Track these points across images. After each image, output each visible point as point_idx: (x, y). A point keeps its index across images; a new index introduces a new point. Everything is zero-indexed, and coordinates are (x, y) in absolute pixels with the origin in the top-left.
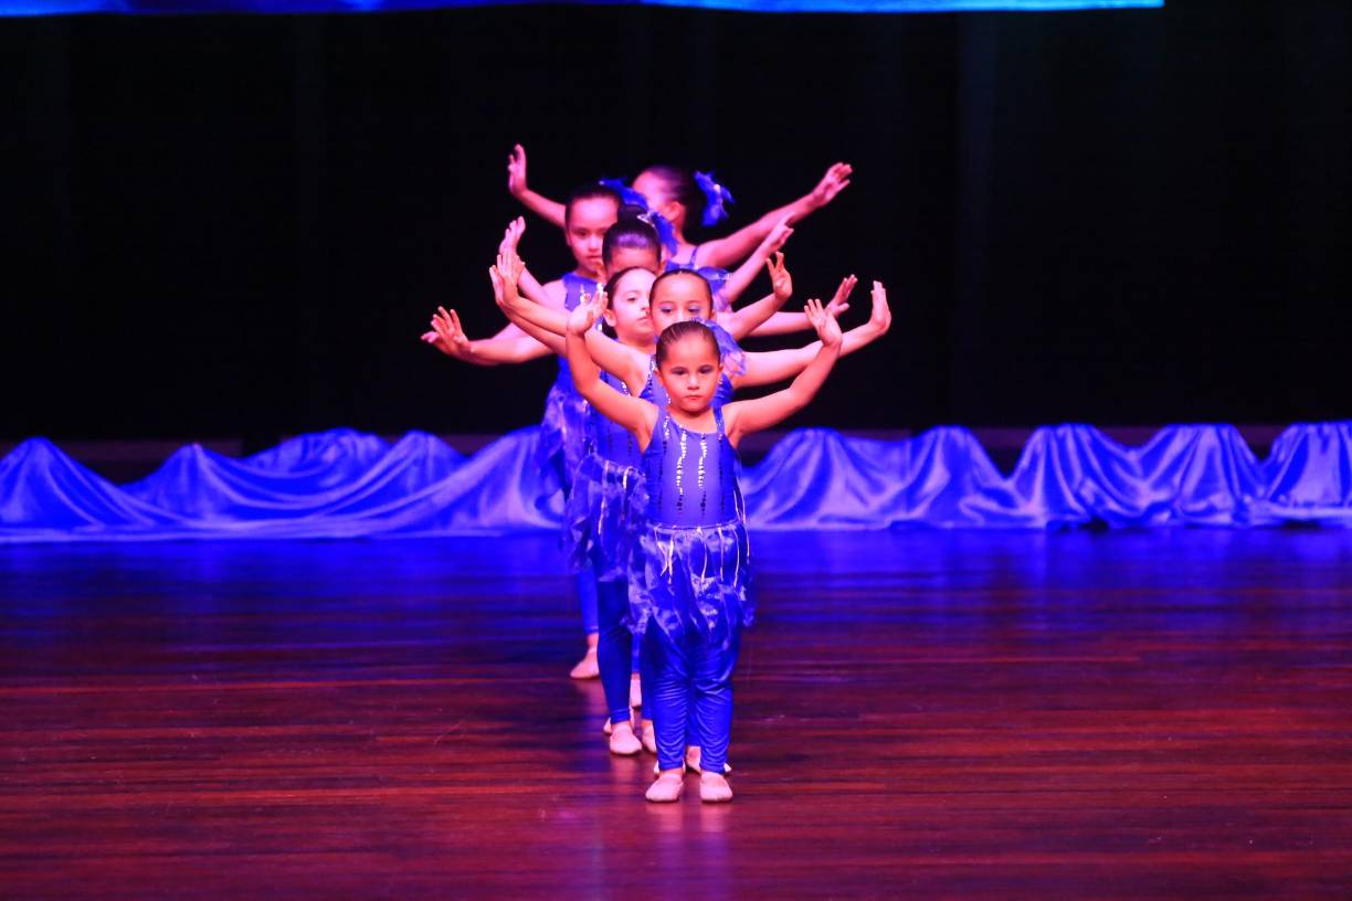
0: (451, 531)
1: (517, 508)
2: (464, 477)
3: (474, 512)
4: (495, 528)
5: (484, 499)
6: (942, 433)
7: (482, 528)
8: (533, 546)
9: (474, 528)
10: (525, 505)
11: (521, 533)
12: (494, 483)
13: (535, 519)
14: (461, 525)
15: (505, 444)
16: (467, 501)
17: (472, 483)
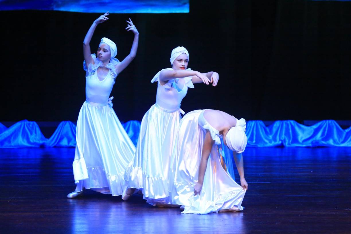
0: (4, 147)
1: (21, 141)
2: (8, 132)
3: (10, 142)
4: (15, 146)
5: (12, 138)
6: (132, 122)
7: (12, 146)
8: (25, 151)
9: (10, 146)
10: (23, 141)
11: (22, 148)
12: (15, 135)
13: (25, 144)
14: (6, 145)
15: (18, 124)
16: (8, 139)
17: (10, 134)
